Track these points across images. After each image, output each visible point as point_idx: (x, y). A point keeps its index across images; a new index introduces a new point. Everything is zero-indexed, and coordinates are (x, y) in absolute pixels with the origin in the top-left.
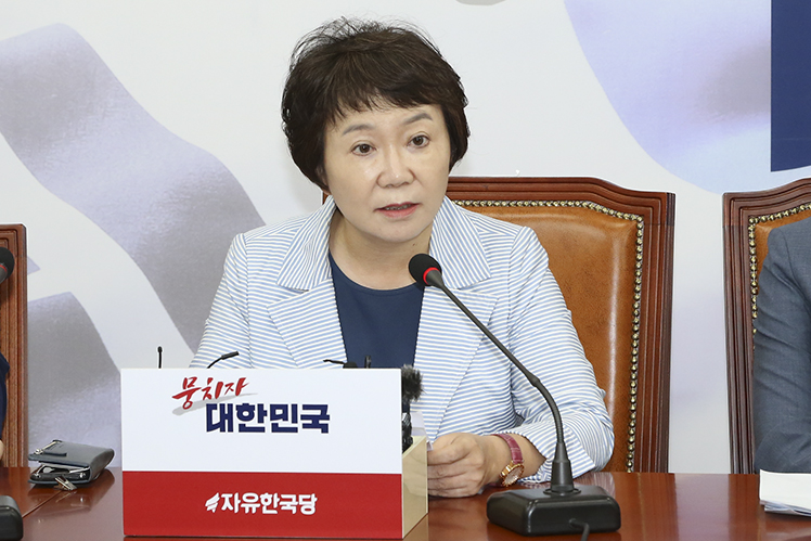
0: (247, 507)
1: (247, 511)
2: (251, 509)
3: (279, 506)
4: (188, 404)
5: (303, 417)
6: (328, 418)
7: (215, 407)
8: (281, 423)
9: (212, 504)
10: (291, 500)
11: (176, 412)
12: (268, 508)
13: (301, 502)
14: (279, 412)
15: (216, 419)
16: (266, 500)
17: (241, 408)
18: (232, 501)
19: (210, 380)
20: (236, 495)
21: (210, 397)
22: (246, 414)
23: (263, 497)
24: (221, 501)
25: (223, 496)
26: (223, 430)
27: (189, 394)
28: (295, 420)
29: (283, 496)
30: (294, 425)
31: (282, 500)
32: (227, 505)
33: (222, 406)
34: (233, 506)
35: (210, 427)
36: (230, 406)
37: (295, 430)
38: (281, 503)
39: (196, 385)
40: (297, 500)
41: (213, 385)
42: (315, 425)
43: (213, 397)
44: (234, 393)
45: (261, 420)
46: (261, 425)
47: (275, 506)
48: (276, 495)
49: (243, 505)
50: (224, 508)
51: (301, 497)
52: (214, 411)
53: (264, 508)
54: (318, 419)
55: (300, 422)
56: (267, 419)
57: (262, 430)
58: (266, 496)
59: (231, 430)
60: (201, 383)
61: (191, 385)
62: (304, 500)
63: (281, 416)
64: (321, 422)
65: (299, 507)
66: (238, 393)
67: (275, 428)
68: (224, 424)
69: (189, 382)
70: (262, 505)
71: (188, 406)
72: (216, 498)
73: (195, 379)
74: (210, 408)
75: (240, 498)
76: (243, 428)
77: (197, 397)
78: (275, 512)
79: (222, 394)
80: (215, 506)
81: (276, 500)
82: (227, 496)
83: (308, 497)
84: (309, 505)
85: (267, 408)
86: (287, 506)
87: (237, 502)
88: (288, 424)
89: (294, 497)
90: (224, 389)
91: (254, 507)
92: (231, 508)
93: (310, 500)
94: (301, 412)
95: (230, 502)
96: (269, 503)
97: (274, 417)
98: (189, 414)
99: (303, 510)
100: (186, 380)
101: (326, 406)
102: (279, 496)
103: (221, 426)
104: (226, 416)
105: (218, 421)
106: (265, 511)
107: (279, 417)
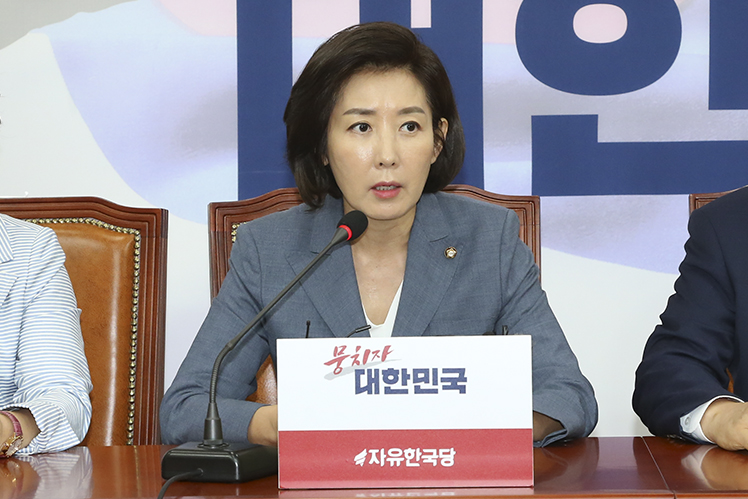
0: (392, 461)
1: (392, 464)
2: (395, 462)
3: (422, 460)
4: (338, 370)
5: (443, 380)
6: (465, 380)
7: (362, 372)
8: (423, 386)
9: (360, 459)
10: (431, 454)
11: (328, 377)
12: (411, 461)
13: (441, 456)
14: (421, 375)
15: (364, 382)
16: (410, 455)
17: (387, 373)
18: (378, 455)
19: (358, 348)
20: (382, 450)
21: (358, 363)
22: (391, 378)
23: (407, 452)
24: (369, 456)
25: (370, 451)
26: (370, 392)
27: (340, 361)
28: (435, 383)
29: (425, 451)
30: (435, 387)
31: (424, 454)
32: (374, 459)
33: (369, 371)
34: (379, 459)
35: (359, 390)
36: (377, 371)
37: (436, 391)
38: (423, 457)
39: (346, 352)
40: (438, 454)
41: (361, 353)
42: (454, 387)
43: (361, 363)
44: (380, 359)
45: (404, 383)
46: (404, 387)
47: (418, 459)
48: (418, 450)
49: (388, 460)
50: (371, 462)
51: (441, 451)
52: (362, 376)
53: (408, 462)
54: (457, 381)
55: (440, 385)
56: (410, 382)
57: (406, 392)
58: (410, 450)
59: (377, 392)
60: (350, 351)
61: (341, 352)
62: (444, 453)
63: (423, 380)
64: (459, 384)
65: (439, 460)
66: (383, 360)
67: (418, 390)
68: (371, 388)
69: (339, 349)
70: (406, 459)
71: (338, 372)
72: (364, 453)
73: (345, 347)
74: (359, 373)
75: (386, 453)
76: (388, 391)
77: (347, 363)
78: (418, 465)
79: (369, 360)
80: (363, 460)
81: (419, 454)
82: (374, 452)
83: (447, 451)
84: (448, 458)
85: (410, 372)
86: (429, 459)
87: (383, 456)
88: (430, 386)
89: (434, 451)
90: (371, 356)
91: (399, 461)
92: (377, 462)
93: (449, 453)
94: (441, 375)
95: (377, 457)
96: (412, 456)
97: (416, 380)
98: (339, 378)
99: (443, 463)
100: (336, 348)
101: (464, 369)
102: (421, 451)
103: (368, 389)
104: (373, 380)
105: (366, 384)
106: (408, 464)
107: (421, 380)
